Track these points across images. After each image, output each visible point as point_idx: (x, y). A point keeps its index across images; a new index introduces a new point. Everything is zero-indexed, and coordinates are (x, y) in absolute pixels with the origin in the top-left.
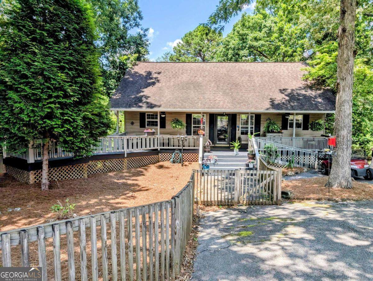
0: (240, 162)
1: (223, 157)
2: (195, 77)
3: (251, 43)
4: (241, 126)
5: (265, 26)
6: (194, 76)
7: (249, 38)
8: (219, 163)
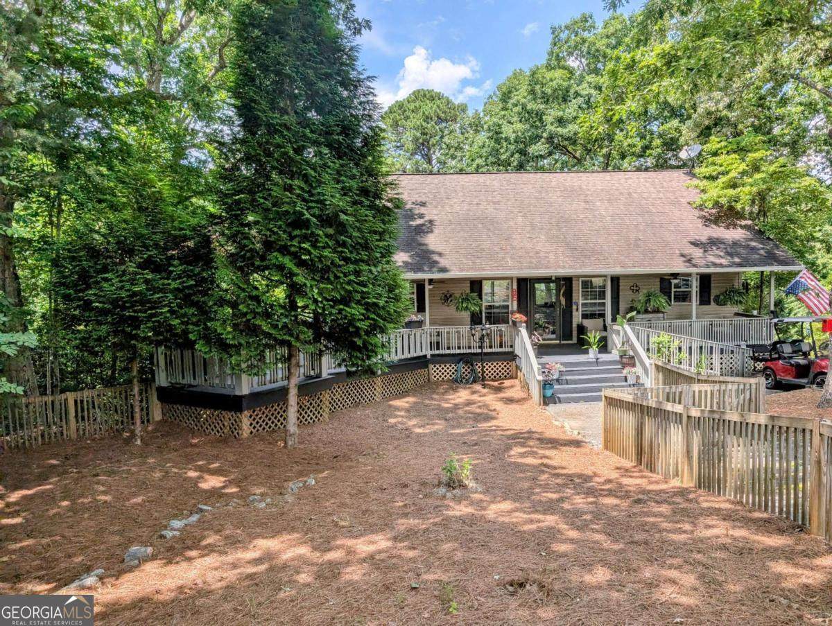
0: (608, 373)
1: (572, 364)
2: (477, 204)
3: (552, 128)
4: (581, 302)
5: (577, 94)
6: (475, 203)
7: (548, 119)
8: (568, 378)
